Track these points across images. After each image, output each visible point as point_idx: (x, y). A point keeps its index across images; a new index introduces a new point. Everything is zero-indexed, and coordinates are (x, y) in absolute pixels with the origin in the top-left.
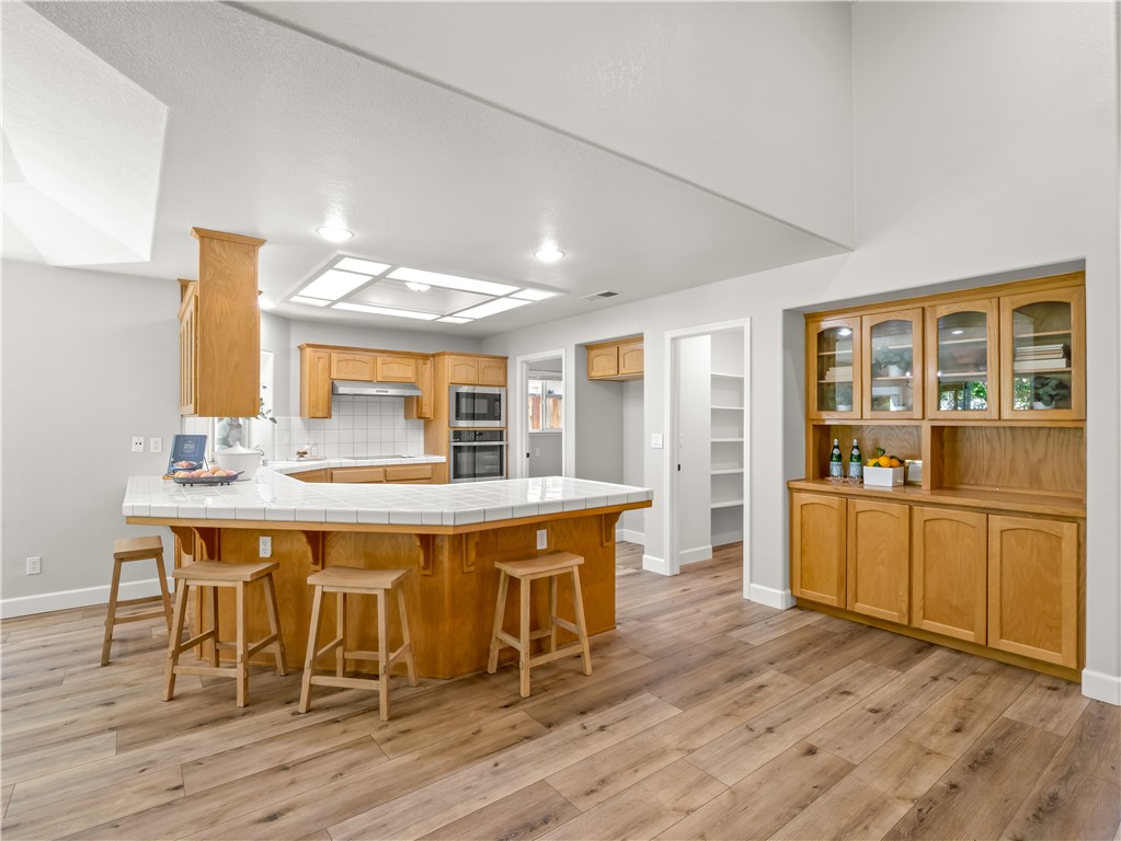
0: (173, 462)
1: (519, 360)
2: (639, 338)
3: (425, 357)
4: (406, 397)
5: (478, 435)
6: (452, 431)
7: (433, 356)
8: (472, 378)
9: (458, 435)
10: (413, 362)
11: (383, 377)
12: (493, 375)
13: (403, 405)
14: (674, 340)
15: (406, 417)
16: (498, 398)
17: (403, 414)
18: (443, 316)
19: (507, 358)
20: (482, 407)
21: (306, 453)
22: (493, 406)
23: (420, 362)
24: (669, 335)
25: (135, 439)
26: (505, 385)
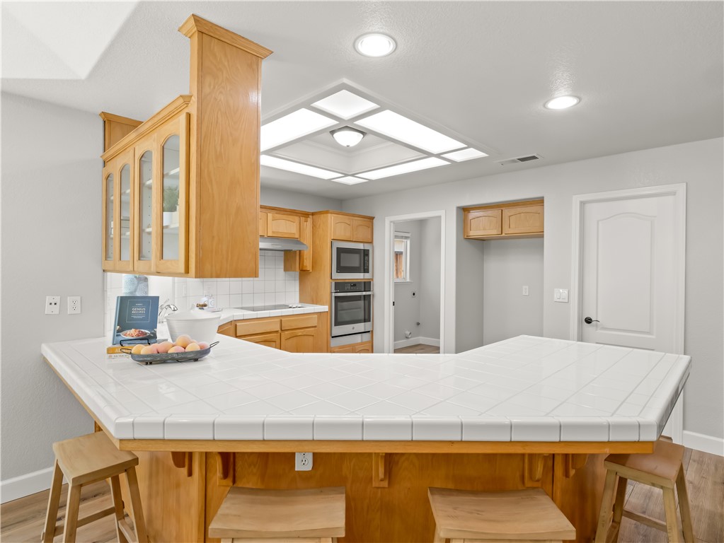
0: (118, 331)
1: (387, 220)
2: (540, 201)
3: (306, 215)
4: (285, 251)
5: (354, 286)
6: (333, 283)
7: (313, 214)
8: (347, 235)
9: (339, 286)
10: (297, 218)
11: (273, 232)
12: (362, 233)
13: (283, 258)
14: (583, 204)
15: (286, 270)
16: (366, 253)
17: (282, 267)
18: (346, 175)
19: (373, 218)
20: (355, 261)
21: (205, 305)
22: (362, 260)
23: (303, 219)
24: (576, 200)
25: (49, 299)
26: (371, 242)
